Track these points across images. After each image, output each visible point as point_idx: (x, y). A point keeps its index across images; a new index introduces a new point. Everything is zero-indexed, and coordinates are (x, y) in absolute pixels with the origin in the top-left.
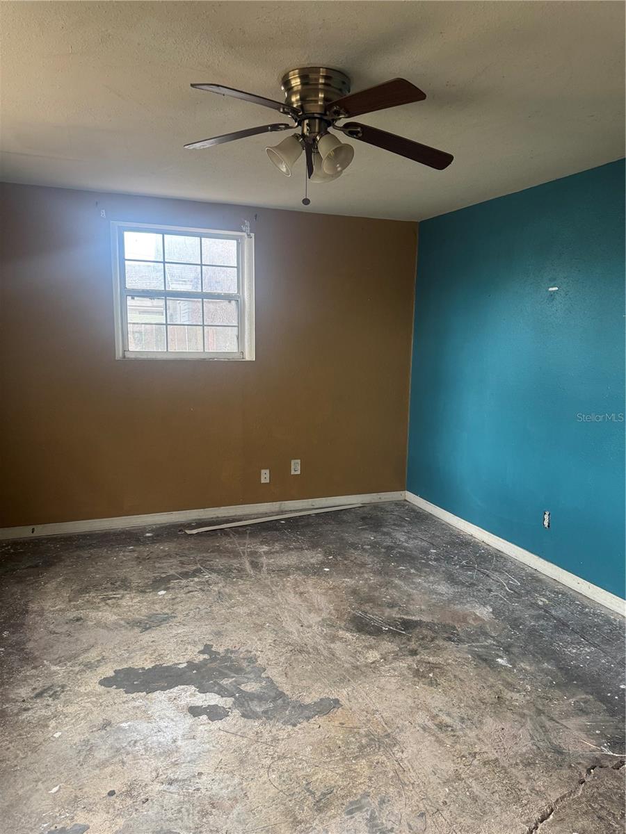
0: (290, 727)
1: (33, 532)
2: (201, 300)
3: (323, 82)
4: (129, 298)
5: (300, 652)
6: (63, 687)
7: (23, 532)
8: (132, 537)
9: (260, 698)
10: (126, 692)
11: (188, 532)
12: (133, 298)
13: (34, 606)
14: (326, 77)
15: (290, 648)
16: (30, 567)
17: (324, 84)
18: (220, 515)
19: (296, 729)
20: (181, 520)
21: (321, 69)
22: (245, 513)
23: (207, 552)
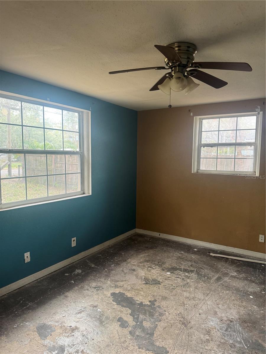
0: (137, 347)
1: (159, 235)
2: (234, 146)
3: (177, 49)
4: (202, 147)
5: (183, 324)
6: (103, 289)
7: (156, 234)
8: (188, 248)
9: (143, 329)
10: (113, 301)
11: (211, 254)
12: (204, 147)
13: (129, 260)
14: (178, 47)
15: (182, 319)
16: (145, 247)
17: (178, 50)
18: (235, 252)
19: (138, 350)
20: (215, 248)
21: (176, 44)
22: (248, 255)
23: (207, 265)
